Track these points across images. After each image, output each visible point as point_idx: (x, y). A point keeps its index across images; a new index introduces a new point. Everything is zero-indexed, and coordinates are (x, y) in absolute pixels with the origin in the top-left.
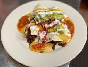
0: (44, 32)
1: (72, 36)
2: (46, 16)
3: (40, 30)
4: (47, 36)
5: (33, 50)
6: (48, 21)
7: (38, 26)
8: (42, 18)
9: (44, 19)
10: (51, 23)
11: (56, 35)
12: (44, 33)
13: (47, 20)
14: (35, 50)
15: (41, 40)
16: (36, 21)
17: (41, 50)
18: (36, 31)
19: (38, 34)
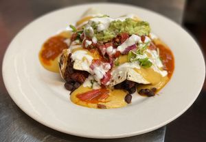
0: (104, 64)
1: (169, 75)
2: (110, 27)
3: (95, 61)
4: (112, 74)
5: (81, 102)
6: (114, 39)
7: (91, 52)
8: (99, 33)
9: (104, 35)
10: (120, 43)
11: (135, 69)
12: (104, 67)
13: (112, 36)
14: (84, 103)
15: (99, 82)
16: (85, 38)
17: (100, 103)
18: (85, 61)
19: (92, 68)
